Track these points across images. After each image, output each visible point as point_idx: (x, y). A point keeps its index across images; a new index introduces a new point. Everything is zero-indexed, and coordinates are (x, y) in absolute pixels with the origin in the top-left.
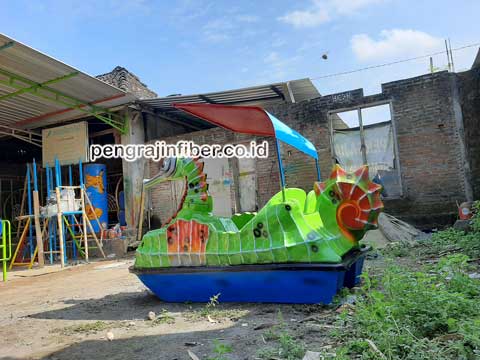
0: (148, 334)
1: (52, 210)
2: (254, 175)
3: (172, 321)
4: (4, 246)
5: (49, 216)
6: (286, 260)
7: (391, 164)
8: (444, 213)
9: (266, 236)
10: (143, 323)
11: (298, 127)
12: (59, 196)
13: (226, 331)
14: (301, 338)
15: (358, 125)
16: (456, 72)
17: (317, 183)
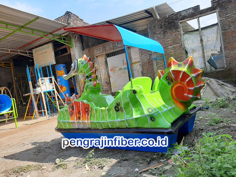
1: (38, 90)
2: (140, 63)
4: (14, 111)
6: (135, 126)
9: (122, 111)
12: (41, 83)
15: (198, 28)
17: (159, 71)
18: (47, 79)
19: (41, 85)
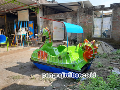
1: (19, 34)
3: (35, 79)
4: (7, 43)
6: (66, 67)
7: (109, 28)
11: (84, 15)
17: (80, 43)
18: (24, 29)
19: (21, 31)
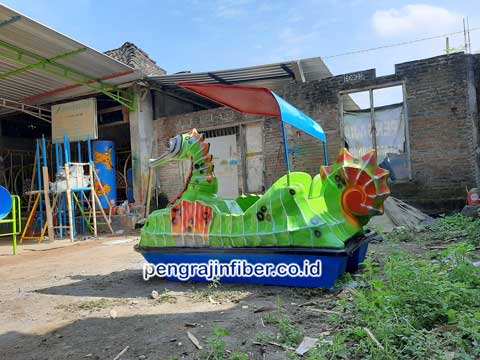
0: (149, 313)
1: (61, 186)
2: (262, 156)
3: (174, 300)
4: (14, 220)
5: (59, 191)
6: (289, 244)
7: (401, 147)
8: (453, 198)
9: (269, 220)
10: (146, 301)
11: (308, 107)
12: (68, 172)
13: (226, 313)
14: (300, 323)
15: (369, 107)
16: (473, 53)
17: (323, 167)
18: (79, 166)
19: (68, 176)
